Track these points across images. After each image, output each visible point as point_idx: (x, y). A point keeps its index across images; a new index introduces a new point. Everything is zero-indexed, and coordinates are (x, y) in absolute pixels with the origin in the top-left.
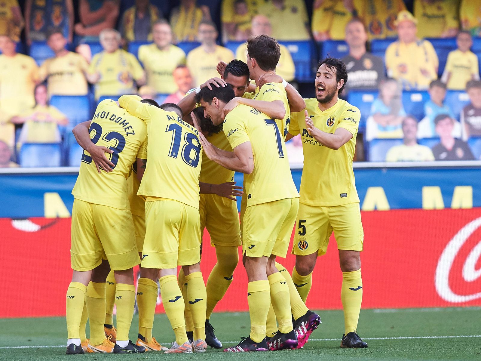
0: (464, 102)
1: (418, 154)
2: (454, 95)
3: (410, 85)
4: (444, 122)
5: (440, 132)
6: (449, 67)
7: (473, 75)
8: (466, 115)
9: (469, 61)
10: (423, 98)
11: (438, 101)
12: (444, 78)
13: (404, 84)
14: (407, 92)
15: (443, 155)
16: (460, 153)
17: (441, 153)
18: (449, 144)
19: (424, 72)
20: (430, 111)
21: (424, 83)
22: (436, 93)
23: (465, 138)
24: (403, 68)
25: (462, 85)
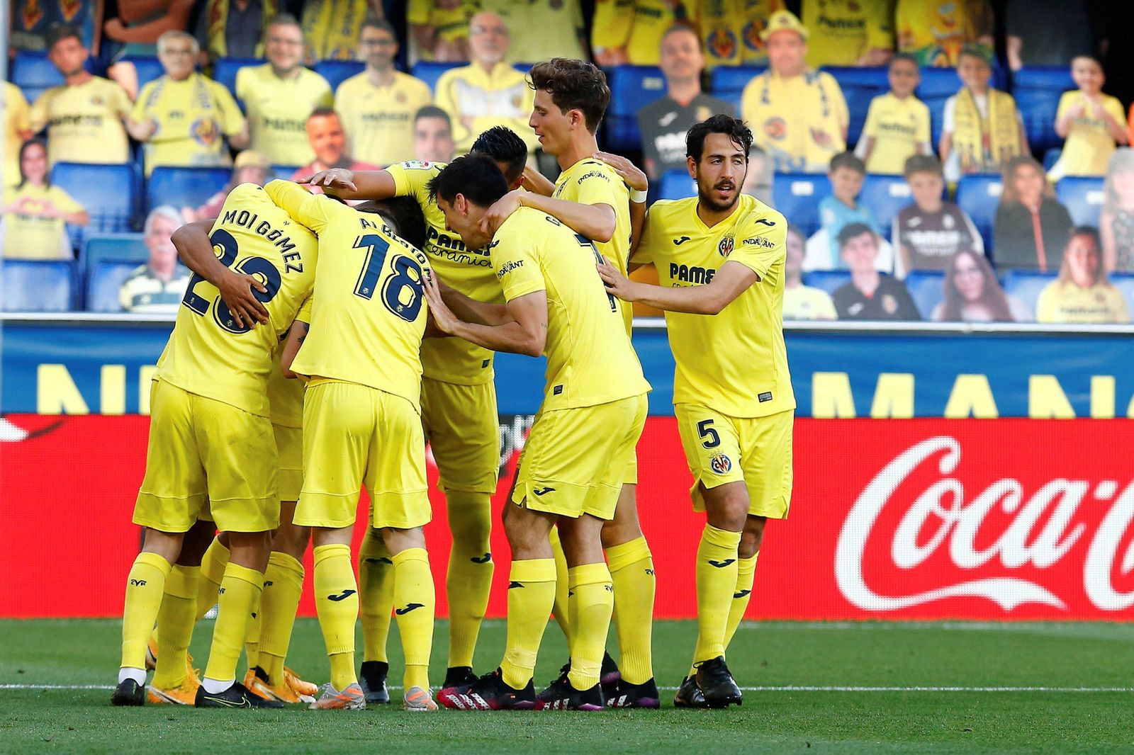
0: (899, 199)
1: (805, 305)
2: (882, 184)
3: (790, 162)
4: (858, 241)
5: (851, 259)
6: (870, 129)
7: (919, 145)
8: (905, 228)
9: (912, 117)
10: (815, 189)
11: (847, 196)
12: (860, 151)
13: (777, 160)
15: (856, 309)
16: (890, 304)
17: (852, 303)
18: (868, 285)
19: (819, 137)
20: (831, 217)
21: (818, 159)
22: (843, 181)
23: (901, 274)
24: (776, 128)
25: (897, 167)
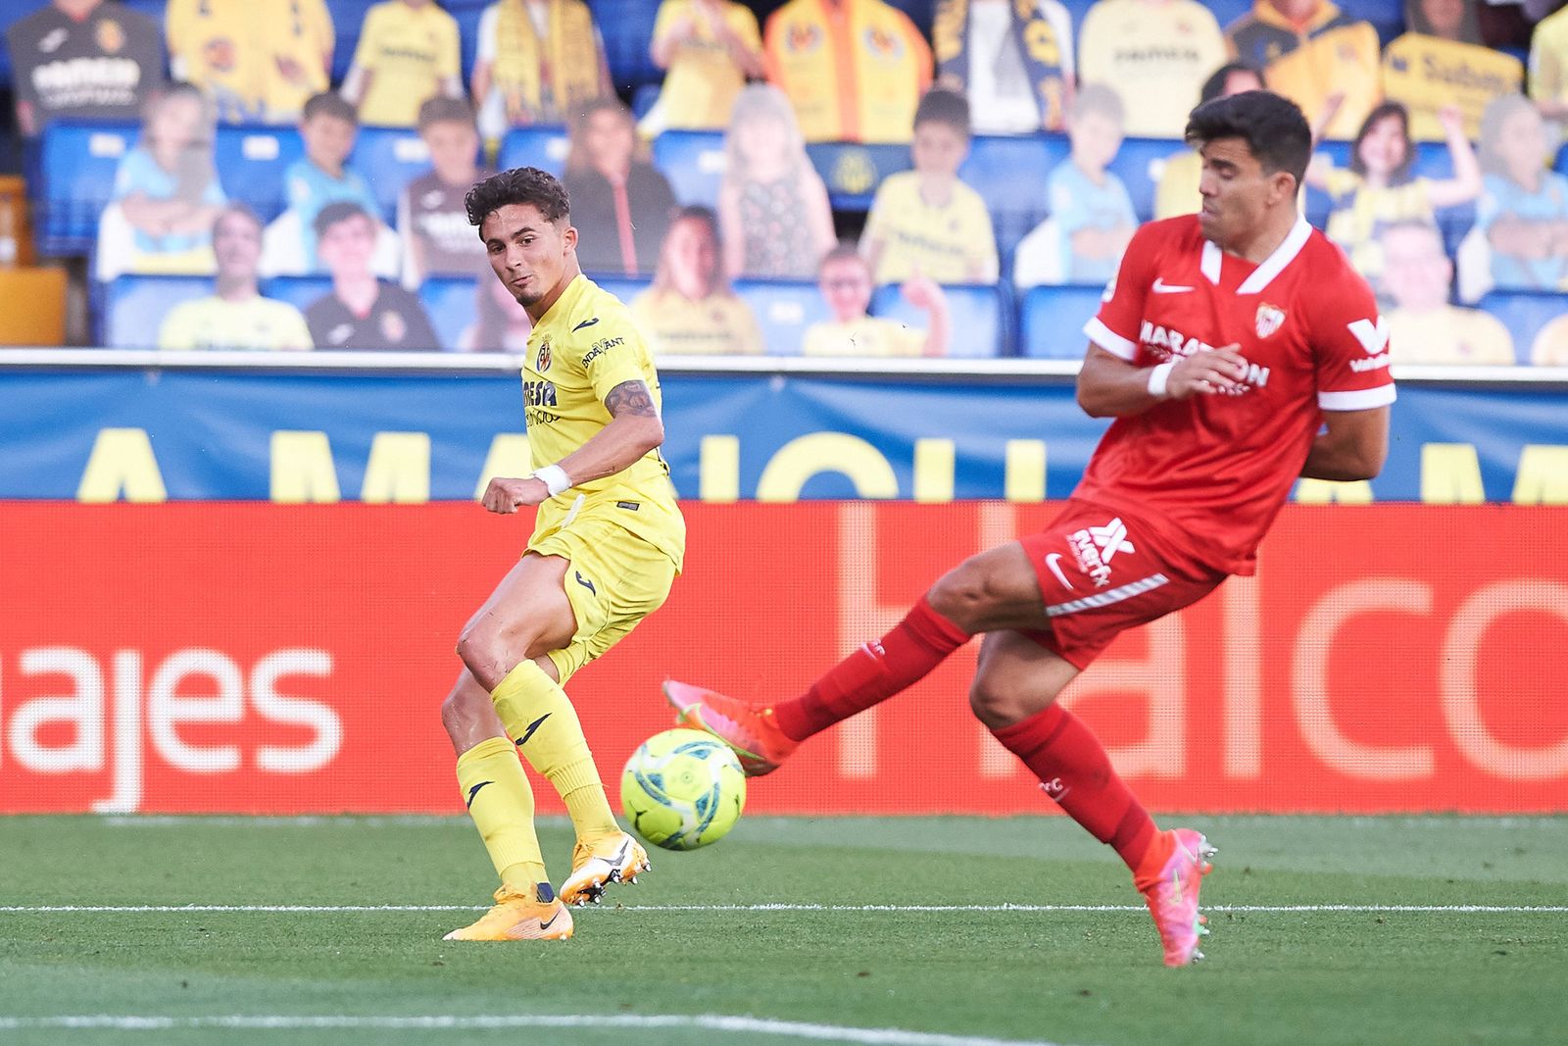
0: (411, 165)
1: (262, 328)
2: (382, 143)
3: (241, 107)
4: (344, 229)
5: (333, 258)
6: (366, 55)
7: (441, 81)
8: (418, 209)
9: (432, 36)
10: (282, 148)
11: (329, 158)
12: (350, 90)
13: (222, 104)
14: (232, 130)
15: (341, 333)
16: (393, 326)
17: (333, 326)
18: (359, 297)
19: (287, 68)
20: (304, 191)
21: (285, 102)
22: (324, 137)
23: (412, 279)
24: (220, 54)
25: (406, 115)
